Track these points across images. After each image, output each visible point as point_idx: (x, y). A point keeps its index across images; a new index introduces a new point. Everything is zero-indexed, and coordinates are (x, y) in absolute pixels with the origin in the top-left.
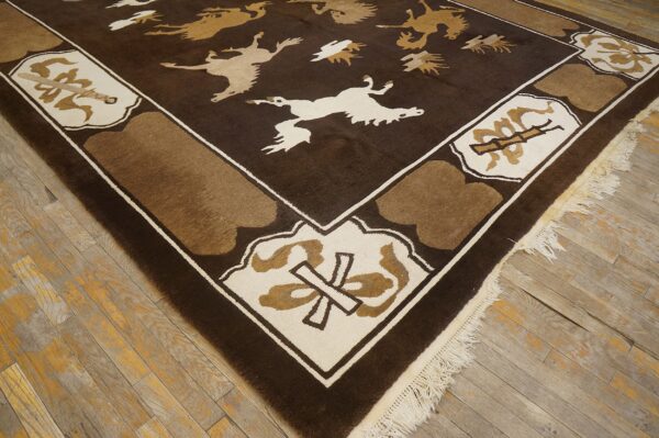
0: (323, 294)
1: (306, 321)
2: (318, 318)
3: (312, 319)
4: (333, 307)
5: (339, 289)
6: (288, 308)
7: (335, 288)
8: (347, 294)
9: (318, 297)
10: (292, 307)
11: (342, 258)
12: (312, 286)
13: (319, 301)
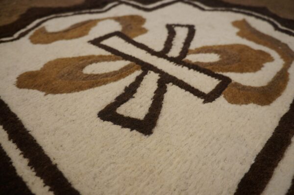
0: (147, 68)
1: (109, 114)
2: (137, 108)
3: (123, 110)
4: (171, 88)
5: (179, 61)
6: (70, 91)
7: (171, 59)
8: (196, 67)
9: (138, 73)
10: (80, 88)
11: (178, 30)
12: (126, 57)
13: (139, 79)
